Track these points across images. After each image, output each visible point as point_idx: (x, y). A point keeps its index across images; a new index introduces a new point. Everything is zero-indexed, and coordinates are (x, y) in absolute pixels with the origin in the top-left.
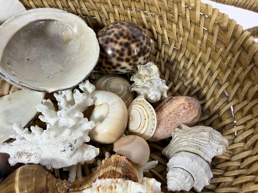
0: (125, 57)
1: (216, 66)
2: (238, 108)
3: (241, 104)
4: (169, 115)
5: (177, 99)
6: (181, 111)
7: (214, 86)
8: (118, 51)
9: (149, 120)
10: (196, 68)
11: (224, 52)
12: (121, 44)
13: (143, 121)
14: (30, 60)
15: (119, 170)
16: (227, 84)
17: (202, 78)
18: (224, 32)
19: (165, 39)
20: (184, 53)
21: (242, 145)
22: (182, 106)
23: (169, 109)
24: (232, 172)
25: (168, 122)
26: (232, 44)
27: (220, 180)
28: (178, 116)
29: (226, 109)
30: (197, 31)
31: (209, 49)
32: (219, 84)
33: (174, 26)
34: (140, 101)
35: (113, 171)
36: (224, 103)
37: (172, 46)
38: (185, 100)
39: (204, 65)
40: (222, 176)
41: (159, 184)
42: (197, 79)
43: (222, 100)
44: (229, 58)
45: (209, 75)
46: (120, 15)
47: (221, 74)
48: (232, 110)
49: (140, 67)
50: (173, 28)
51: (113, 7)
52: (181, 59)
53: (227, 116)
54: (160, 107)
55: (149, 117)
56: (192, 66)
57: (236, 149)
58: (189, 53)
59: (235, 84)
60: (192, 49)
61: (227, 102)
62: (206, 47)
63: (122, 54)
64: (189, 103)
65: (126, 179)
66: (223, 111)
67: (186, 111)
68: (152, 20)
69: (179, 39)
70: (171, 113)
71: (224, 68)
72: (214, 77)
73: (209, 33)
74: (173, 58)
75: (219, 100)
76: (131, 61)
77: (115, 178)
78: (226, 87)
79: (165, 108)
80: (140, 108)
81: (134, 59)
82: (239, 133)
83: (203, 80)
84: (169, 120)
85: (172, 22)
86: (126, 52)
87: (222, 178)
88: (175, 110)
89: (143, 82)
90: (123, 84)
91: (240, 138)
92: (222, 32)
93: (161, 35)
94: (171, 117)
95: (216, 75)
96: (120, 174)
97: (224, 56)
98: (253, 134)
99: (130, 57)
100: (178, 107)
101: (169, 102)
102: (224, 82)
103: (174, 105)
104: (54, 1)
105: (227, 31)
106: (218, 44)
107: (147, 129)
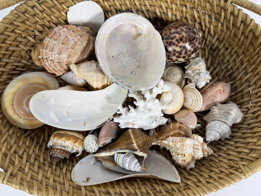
0: (182, 56)
1: (246, 60)
2: (255, 91)
3: (257, 90)
5: (216, 86)
6: (218, 95)
7: (242, 73)
8: (178, 52)
9: (198, 102)
10: (232, 56)
11: (253, 52)
12: (181, 47)
13: (194, 102)
14: (114, 56)
15: (182, 133)
16: (251, 74)
17: (235, 65)
18: (255, 39)
19: (211, 31)
20: (224, 43)
21: (251, 115)
22: (219, 92)
23: (210, 93)
24: (242, 131)
26: (259, 49)
27: (235, 134)
28: (215, 98)
29: (247, 91)
30: (236, 33)
31: (243, 47)
32: (246, 72)
33: (220, 25)
34: (192, 89)
35: (179, 133)
36: (247, 86)
37: (216, 37)
38: (221, 87)
39: (238, 56)
40: (237, 132)
41: (202, 139)
42: (232, 64)
43: (246, 84)
44: (256, 57)
45: (240, 64)
46: (177, 11)
47: (248, 66)
48: (251, 92)
49: (192, 61)
50: (219, 26)
51: (171, 4)
52: (222, 48)
53: (247, 96)
54: (204, 91)
55: (198, 101)
56: (229, 55)
57: (248, 118)
58: (228, 45)
59: (256, 75)
60: (231, 43)
61: (249, 86)
62: (241, 45)
63: (180, 54)
64: (224, 90)
65: (186, 137)
66: (245, 92)
68: (203, 17)
69: (222, 34)
70: (211, 96)
71: (251, 63)
72: (243, 67)
73: (245, 36)
74: (215, 46)
75: (244, 84)
76: (186, 58)
77: (181, 137)
78: (250, 76)
79: (208, 92)
80: (193, 94)
81: (188, 56)
82: (252, 108)
83: (235, 67)
84: (209, 101)
85: (219, 21)
86: (183, 52)
87: (236, 134)
88: (214, 94)
89: (194, 73)
90: (179, 73)
91: (251, 111)
92: (254, 38)
93: (208, 28)
94: (211, 99)
95: (245, 66)
96: (183, 135)
97: (253, 55)
98: (258, 110)
99: (186, 55)
100: (216, 92)
101: (210, 88)
102: (249, 72)
103: (214, 90)
104: (123, 1)
105: (258, 39)
106: (250, 46)
107: (196, 107)
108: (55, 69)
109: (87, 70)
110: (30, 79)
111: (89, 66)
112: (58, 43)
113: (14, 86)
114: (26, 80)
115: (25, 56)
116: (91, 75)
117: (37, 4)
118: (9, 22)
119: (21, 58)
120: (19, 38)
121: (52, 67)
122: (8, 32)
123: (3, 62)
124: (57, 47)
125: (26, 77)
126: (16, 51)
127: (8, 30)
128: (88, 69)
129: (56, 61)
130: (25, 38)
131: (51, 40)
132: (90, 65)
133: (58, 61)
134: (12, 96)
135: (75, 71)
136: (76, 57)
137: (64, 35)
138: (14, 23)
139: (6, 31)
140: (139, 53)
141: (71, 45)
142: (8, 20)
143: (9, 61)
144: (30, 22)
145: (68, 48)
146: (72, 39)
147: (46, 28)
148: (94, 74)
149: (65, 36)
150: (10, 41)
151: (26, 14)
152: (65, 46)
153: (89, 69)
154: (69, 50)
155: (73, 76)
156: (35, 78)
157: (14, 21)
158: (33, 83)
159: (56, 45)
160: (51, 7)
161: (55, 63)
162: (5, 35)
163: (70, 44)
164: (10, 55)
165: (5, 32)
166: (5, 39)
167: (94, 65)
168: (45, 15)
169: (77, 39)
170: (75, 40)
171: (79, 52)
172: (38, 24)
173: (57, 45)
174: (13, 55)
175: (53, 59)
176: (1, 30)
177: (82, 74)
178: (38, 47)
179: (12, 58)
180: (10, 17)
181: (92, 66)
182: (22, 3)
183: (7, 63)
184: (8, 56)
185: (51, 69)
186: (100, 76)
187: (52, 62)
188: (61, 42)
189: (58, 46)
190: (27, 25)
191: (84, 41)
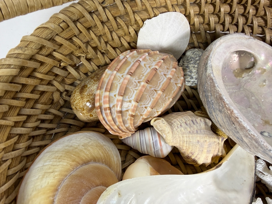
108: (121, 127)
109: (189, 130)
110: (81, 151)
111: (191, 123)
112: (137, 81)
113: (51, 170)
114: (74, 155)
115: (58, 102)
116: (198, 141)
117: (100, 9)
118: (49, 35)
119: (50, 106)
120: (56, 68)
121: (118, 123)
122: (42, 55)
123: (24, 115)
124: (136, 88)
125: (71, 146)
126: (47, 92)
127: (44, 52)
128: (191, 129)
129: (130, 113)
130: (64, 68)
131: (119, 75)
132: (192, 121)
133: (134, 114)
134: (49, 197)
135: (169, 133)
136: (164, 105)
137: (147, 66)
138: (55, 39)
139: (39, 54)
140: (253, 98)
141: (162, 84)
142: (47, 31)
143: (34, 112)
144: (81, 41)
145: (155, 90)
146: (162, 73)
147: (99, 53)
148: (206, 139)
149: (149, 67)
150: (42, 73)
151: (78, 24)
152: (151, 86)
153: (194, 129)
154: (157, 93)
155: (156, 141)
156: (89, 148)
157: (57, 35)
158: (88, 159)
159: (133, 83)
160: (118, 18)
161: (124, 118)
162: (37, 61)
163: (160, 83)
164: (37, 101)
165: (37, 55)
166: (35, 70)
167: (201, 120)
168: (106, 30)
169: (171, 74)
170: (168, 76)
171: (170, 97)
172: (89, 45)
173: (135, 84)
174: (41, 100)
175: (124, 109)
176: (33, 51)
177: (178, 137)
178: (89, 86)
179: (39, 106)
180: (52, 26)
181: (197, 123)
182: (74, 4)
183: (29, 116)
184: (31, 103)
185: (116, 127)
186: (215, 142)
187: (120, 114)
188: (143, 77)
189: (137, 85)
190: (74, 45)
191: (178, 77)
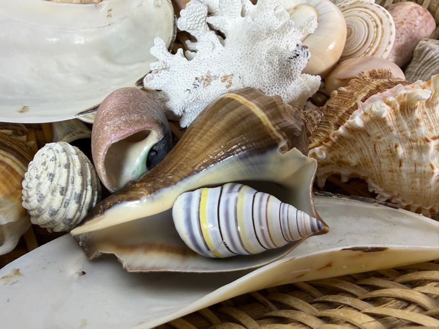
4: (400, 26)
6: (416, 18)
9: (383, 26)
22: (415, 11)
25: (401, 37)
28: (413, 26)
35: (389, 82)
67: (423, 17)
70: (402, 23)
80: (361, 11)
84: (402, 34)
88: (406, 17)
94: (404, 29)
100: (410, 13)
107: (380, 43)
